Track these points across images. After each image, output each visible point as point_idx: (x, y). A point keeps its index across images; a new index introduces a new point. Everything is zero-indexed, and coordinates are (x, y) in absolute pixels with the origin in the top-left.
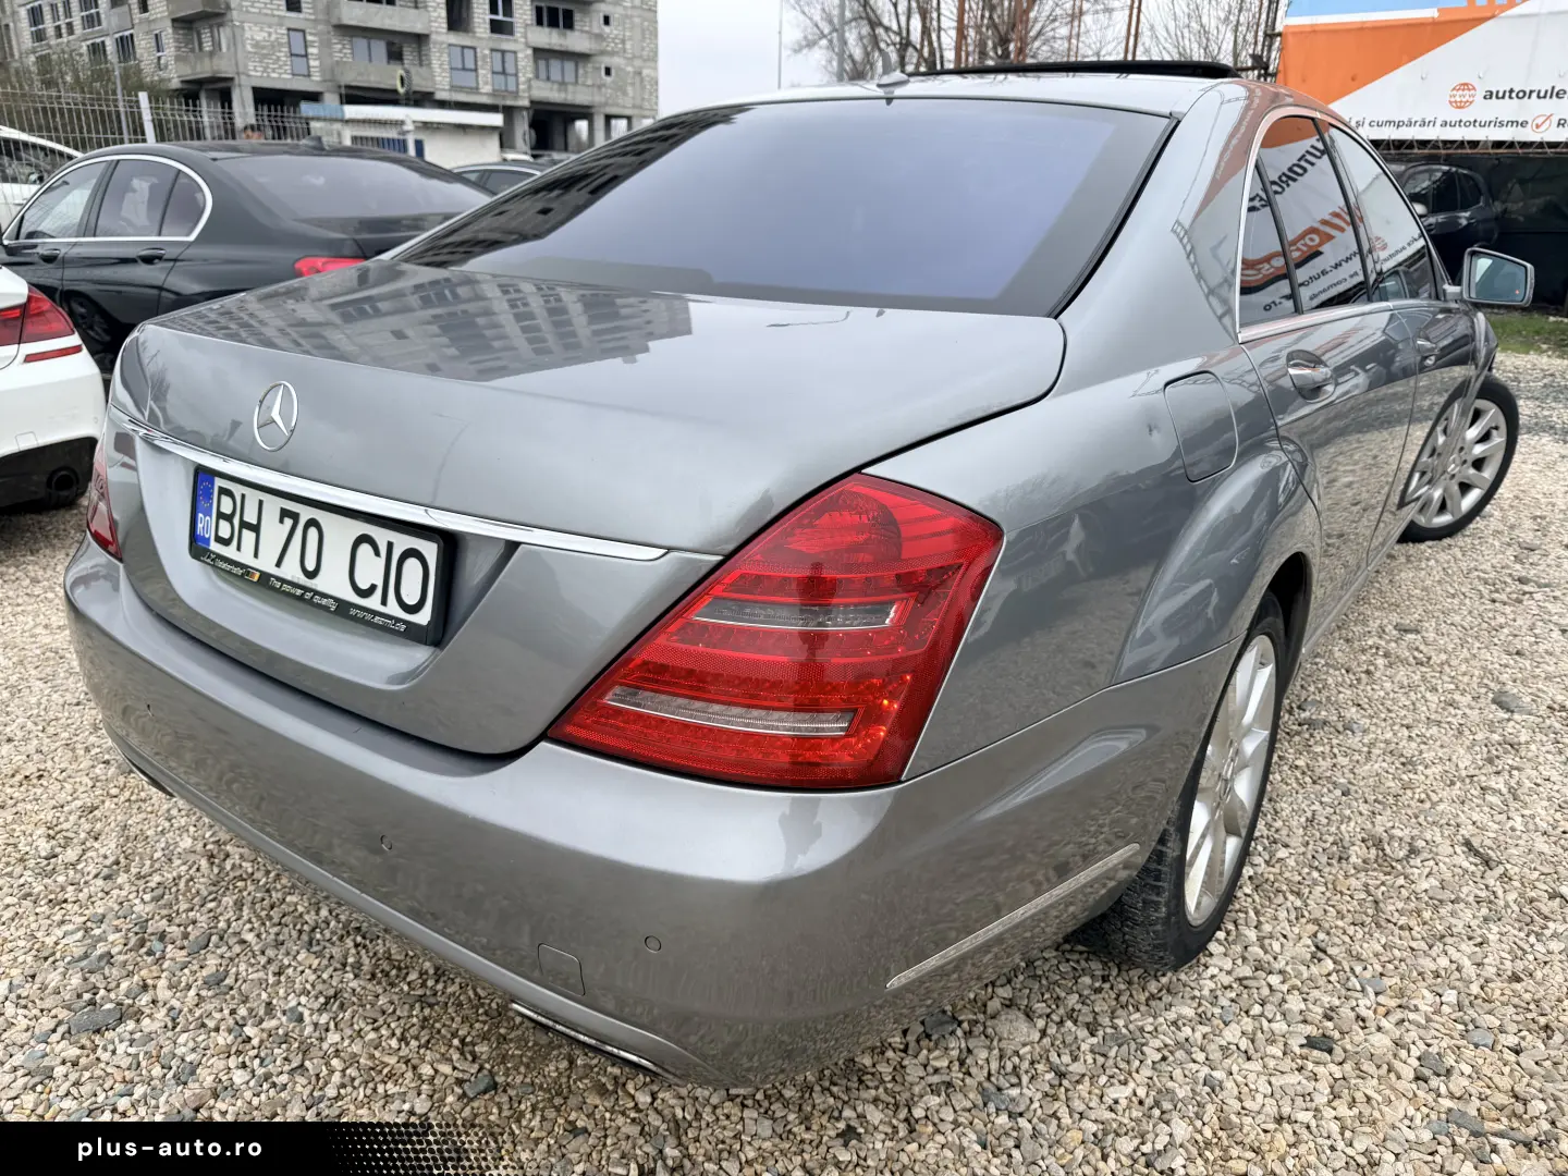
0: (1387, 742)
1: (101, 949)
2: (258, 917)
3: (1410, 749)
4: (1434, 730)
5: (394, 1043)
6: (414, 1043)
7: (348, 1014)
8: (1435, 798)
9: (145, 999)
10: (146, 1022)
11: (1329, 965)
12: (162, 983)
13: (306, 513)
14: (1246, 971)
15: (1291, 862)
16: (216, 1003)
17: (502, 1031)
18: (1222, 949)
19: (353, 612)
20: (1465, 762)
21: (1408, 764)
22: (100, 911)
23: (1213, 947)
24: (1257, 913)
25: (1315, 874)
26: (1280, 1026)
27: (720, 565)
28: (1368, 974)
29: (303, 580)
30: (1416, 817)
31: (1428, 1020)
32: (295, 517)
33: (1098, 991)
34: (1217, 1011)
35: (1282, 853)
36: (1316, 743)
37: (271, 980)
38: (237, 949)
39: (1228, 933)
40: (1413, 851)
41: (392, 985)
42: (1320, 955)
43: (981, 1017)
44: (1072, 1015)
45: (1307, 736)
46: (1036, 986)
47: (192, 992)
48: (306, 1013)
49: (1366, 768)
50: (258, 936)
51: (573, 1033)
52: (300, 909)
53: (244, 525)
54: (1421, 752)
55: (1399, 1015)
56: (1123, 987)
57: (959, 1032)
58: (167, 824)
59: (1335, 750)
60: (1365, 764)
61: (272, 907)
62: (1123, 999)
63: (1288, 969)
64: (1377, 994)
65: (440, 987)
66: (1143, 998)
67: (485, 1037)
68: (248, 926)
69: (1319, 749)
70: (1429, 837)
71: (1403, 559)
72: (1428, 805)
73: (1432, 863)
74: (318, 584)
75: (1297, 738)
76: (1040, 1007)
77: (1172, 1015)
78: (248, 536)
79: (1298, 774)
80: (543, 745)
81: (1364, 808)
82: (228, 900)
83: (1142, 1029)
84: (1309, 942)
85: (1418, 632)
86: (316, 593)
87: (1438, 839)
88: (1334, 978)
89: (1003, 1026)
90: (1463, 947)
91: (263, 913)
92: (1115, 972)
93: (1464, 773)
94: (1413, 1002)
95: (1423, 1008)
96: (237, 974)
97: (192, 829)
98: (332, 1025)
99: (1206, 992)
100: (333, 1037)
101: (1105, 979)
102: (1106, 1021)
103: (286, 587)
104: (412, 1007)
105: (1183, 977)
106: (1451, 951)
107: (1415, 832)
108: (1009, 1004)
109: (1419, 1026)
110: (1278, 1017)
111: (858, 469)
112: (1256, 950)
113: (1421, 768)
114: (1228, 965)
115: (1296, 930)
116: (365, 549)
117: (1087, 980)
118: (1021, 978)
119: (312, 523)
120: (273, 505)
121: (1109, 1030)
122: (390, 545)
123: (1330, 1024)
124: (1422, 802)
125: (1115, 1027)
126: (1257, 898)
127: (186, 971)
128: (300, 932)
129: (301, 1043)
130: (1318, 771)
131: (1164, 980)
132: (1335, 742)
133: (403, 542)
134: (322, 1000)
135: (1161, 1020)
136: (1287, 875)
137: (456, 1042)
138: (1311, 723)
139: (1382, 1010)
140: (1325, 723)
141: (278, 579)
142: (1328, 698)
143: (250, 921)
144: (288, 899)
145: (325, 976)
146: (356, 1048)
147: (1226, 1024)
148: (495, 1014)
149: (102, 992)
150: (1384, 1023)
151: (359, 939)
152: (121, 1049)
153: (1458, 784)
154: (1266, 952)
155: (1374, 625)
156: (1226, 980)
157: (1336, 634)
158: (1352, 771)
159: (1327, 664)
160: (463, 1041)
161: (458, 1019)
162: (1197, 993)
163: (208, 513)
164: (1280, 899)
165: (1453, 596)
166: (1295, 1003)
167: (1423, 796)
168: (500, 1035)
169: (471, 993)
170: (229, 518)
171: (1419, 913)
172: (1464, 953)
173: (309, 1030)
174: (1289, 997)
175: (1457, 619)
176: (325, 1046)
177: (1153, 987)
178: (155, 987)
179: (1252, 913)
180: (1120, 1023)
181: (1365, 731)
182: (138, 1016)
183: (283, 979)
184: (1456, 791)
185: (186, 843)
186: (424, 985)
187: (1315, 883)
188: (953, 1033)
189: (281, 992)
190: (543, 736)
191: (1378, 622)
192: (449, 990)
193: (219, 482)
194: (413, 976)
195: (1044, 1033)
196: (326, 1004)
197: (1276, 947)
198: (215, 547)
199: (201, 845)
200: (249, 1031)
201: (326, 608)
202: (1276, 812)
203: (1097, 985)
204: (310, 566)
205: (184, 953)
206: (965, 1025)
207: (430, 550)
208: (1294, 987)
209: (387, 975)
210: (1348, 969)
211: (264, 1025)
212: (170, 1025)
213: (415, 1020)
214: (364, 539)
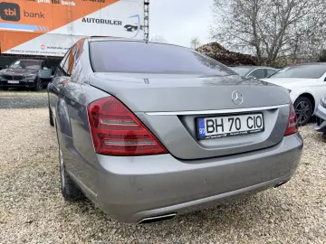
13: (235, 117)
19: (251, 132)
53: (217, 126)
119: (237, 118)
120: (226, 119)
133: (256, 116)
170: (212, 126)
190: (284, 136)
207: (261, 115)
214: (249, 118)
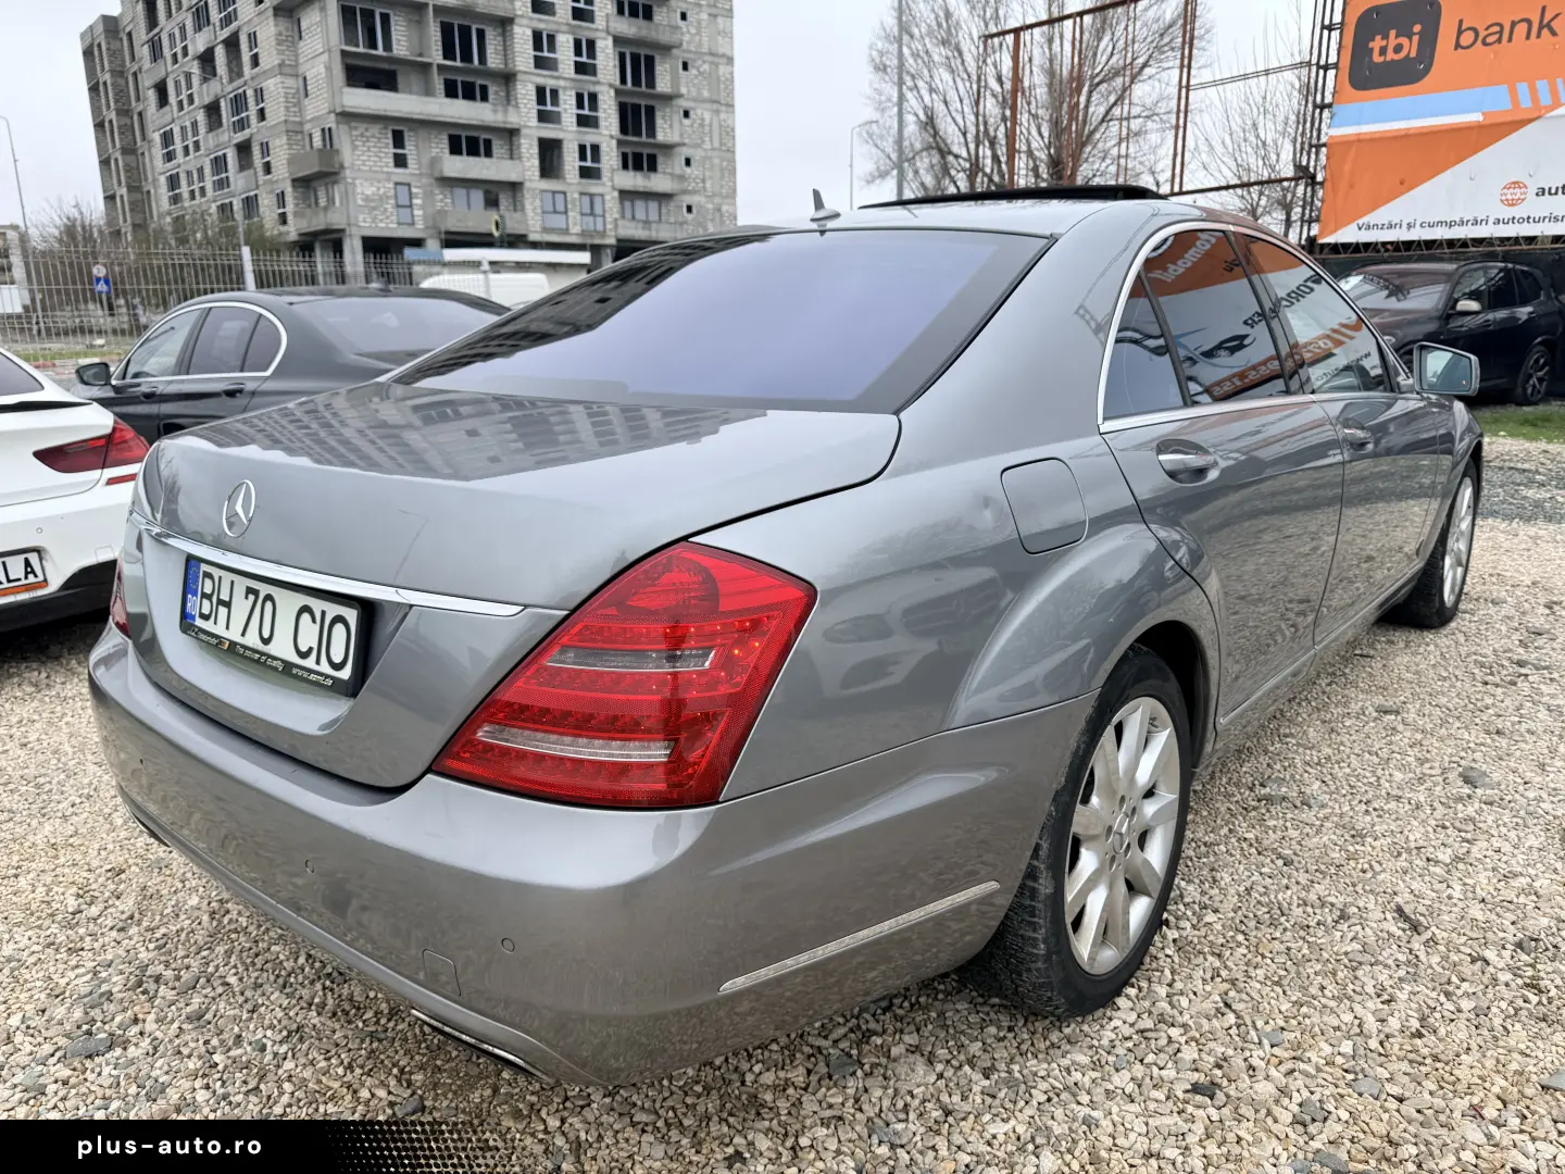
0: (1341, 816)
1: (104, 988)
2: (244, 963)
3: (1363, 822)
4: (1393, 805)
5: (340, 1071)
6: (358, 1071)
7: (305, 1046)
8: (1377, 868)
9: (135, 1030)
10: (132, 1049)
11: (1231, 1018)
12: (151, 1017)
13: (264, 589)
14: (1147, 1023)
15: (1218, 927)
16: (194, 1035)
17: (439, 1063)
18: (1130, 1004)
19: (295, 671)
20: (1416, 835)
21: (1358, 836)
22: (110, 957)
23: (1121, 1002)
24: (1173, 972)
25: (1240, 938)
26: (1169, 1073)
27: (566, 618)
28: (1268, 1028)
29: (260, 646)
30: (1354, 885)
31: (1319, 1070)
32: (256, 593)
33: (1001, 1040)
34: (1111, 1059)
35: (1210, 917)
36: (1271, 817)
37: (245, 1016)
38: (220, 990)
39: (1140, 989)
40: (1343, 916)
41: (350, 1022)
42: (1224, 1010)
43: (884, 1061)
44: (971, 1062)
45: (1263, 811)
46: (942, 1035)
47: (176, 1025)
48: (269, 1044)
49: (1315, 840)
50: (241, 980)
51: (457, 1034)
52: (282, 957)
53: (221, 602)
54: (1373, 825)
55: (1289, 1065)
56: (1026, 1036)
57: (859, 1073)
58: (180, 885)
59: (1288, 824)
60: (1315, 836)
61: (257, 955)
62: (1024, 1047)
63: (1191, 1023)
64: (1272, 1046)
65: (391, 1024)
66: (1042, 1046)
67: (422, 1068)
68: (234, 971)
69: (1271, 823)
70: (1361, 904)
71: (1402, 645)
72: (1369, 875)
73: (1359, 927)
74: (272, 649)
75: (1253, 813)
76: (942, 1053)
77: (1065, 1062)
78: (223, 611)
79: (1245, 845)
80: (429, 776)
81: (1303, 878)
82: (220, 950)
83: (1035, 1074)
84: (1218, 998)
85: (1397, 713)
86: (269, 656)
87: (1371, 906)
88: (1234, 1031)
89: (902, 1070)
90: (1370, 1004)
91: (249, 961)
92: (1021, 1023)
93: (1413, 845)
94: (1307, 1054)
95: (1314, 1059)
96: (217, 1011)
97: (201, 889)
98: (290, 1054)
99: (1105, 1042)
100: (289, 1065)
101: (1010, 1029)
102: (1003, 1066)
103: (248, 653)
104: (362, 1041)
105: (1085, 1028)
106: (1358, 1008)
107: (1350, 899)
108: (913, 1050)
109: (1307, 1075)
110: (1170, 1065)
111: (685, 538)
112: (1164, 1005)
113: (1369, 840)
114: (1133, 1017)
115: (1208, 988)
116: (306, 617)
117: (992, 1030)
118: (930, 1027)
119: (269, 598)
121: (1003, 1075)
122: (323, 613)
123: (1218, 1073)
124: (1364, 872)
125: (1009, 1072)
126: (1176, 959)
127: (173, 1008)
128: (278, 976)
129: (260, 1069)
130: (1266, 843)
131: (1067, 1031)
132: (1289, 816)
133: (333, 610)
134: (285, 1033)
135: (1054, 1065)
136: (1211, 938)
137: (395, 1071)
138: (1269, 799)
139: (1274, 1061)
140: (1284, 799)
141: (243, 646)
142: (1292, 776)
143: (235, 967)
144: (273, 948)
145: (292, 1014)
146: (307, 1074)
147: (1117, 1070)
148: (435, 1048)
149: (99, 1024)
150: (1273, 1072)
151: (328, 983)
152: (106, 1070)
153: (1404, 856)
154: (1173, 1007)
155: (1355, 707)
156: (1127, 1031)
157: (1315, 716)
158: (1299, 843)
159: (1298, 745)
160: (402, 1071)
161: (402, 1052)
162: (1095, 1043)
163: (195, 594)
164: (1200, 959)
165: (1445, 679)
166: (1189, 1053)
167: (1366, 866)
168: (436, 1066)
169: (417, 1031)
170: (209, 597)
171: (1334, 974)
172: (1368, 1011)
173: (268, 1058)
174: (1184, 1047)
175: (1444, 700)
176: (280, 1072)
177: (1054, 1037)
178: (144, 1021)
179: (1167, 972)
180: (1016, 1068)
181: (1323, 806)
182: (125, 1046)
183: (255, 1016)
184: (1402, 863)
185: (194, 901)
186: (377, 1023)
187: (1239, 945)
188: (854, 1073)
189: (252, 1027)
190: (429, 770)
191: (1360, 704)
192: (400, 1027)
193: (204, 567)
194: (369, 1015)
195: (940, 1076)
196: (288, 1037)
197: (1184, 1002)
198: (199, 622)
199: (206, 902)
200: (217, 1058)
201: (276, 669)
202: (1215, 881)
203: (1001, 1034)
204: (266, 635)
205: (174, 992)
206: (867, 1067)
207: (352, 616)
208: (1192, 1039)
209: (347, 1014)
210: (1249, 1023)
211: (232, 1053)
212: (151, 1052)
213: (363, 1052)
214: (305, 609)
